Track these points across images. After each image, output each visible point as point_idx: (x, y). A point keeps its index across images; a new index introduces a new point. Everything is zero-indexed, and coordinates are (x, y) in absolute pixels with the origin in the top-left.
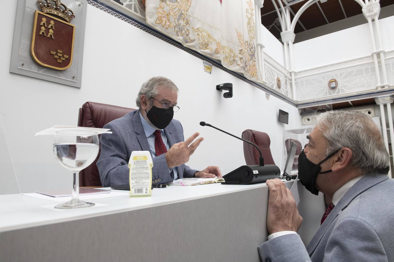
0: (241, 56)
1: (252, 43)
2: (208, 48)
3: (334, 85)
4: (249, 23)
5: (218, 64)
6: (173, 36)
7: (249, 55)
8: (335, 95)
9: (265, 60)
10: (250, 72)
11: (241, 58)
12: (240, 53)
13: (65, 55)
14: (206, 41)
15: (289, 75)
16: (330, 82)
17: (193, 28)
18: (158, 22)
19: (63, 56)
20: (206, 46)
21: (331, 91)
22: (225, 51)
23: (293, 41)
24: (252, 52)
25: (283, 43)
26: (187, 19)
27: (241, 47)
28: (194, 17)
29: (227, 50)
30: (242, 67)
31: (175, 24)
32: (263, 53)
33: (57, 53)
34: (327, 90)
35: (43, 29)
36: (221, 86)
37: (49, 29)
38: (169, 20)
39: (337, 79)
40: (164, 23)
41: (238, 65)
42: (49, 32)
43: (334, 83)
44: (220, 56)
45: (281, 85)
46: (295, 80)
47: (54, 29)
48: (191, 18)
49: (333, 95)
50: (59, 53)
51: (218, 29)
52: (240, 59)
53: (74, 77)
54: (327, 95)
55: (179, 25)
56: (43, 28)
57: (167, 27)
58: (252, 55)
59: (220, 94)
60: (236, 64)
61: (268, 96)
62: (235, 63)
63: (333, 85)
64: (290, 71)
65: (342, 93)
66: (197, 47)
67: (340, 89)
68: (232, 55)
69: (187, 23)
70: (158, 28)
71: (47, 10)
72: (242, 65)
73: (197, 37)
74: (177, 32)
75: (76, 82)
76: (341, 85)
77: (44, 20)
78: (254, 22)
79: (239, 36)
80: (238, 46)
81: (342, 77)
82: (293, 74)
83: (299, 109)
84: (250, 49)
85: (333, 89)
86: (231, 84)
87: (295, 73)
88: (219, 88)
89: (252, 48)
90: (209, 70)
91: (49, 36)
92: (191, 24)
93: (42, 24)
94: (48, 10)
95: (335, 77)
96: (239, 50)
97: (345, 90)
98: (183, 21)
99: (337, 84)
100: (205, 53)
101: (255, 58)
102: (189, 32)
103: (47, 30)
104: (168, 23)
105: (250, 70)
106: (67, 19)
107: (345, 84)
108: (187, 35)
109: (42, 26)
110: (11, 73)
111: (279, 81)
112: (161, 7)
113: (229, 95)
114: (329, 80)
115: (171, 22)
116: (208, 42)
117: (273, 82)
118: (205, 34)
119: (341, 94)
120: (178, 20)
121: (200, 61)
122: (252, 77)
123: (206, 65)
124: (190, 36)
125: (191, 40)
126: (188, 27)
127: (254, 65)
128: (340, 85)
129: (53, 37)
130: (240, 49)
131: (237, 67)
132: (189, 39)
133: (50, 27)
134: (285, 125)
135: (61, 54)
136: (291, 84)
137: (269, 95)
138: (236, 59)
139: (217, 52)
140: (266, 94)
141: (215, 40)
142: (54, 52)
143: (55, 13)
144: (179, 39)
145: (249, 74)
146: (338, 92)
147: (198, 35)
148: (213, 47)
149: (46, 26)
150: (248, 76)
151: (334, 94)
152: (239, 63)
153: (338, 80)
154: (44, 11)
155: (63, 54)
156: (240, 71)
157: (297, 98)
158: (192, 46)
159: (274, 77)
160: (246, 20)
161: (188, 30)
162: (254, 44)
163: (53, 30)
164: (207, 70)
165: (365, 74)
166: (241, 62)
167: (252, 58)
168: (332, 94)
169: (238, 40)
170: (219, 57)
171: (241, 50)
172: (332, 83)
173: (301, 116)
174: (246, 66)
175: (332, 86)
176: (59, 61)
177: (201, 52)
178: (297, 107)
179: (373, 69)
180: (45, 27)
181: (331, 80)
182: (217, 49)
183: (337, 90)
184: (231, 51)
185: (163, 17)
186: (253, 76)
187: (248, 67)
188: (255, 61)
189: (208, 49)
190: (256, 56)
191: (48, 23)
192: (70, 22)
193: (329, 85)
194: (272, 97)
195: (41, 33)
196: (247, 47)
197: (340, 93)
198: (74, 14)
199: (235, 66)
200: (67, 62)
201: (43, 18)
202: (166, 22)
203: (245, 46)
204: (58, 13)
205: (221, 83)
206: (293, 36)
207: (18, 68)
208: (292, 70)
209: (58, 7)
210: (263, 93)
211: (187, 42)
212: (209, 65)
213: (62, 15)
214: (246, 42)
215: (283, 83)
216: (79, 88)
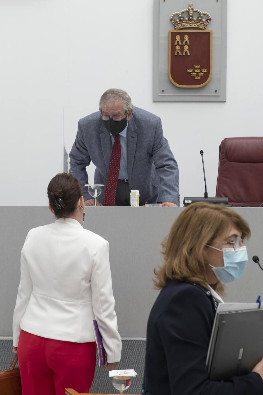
19: (201, 71)
33: (194, 69)
37: (184, 45)
42: (184, 49)
50: (196, 69)
53: (216, 91)
56: (178, 47)
71: (180, 26)
75: (219, 96)
77: (178, 38)
91: (184, 54)
93: (176, 43)
103: (182, 48)
106: (202, 27)
109: (176, 45)
110: (154, 101)
129: (189, 54)
133: (184, 43)
135: (198, 69)
142: (191, 69)
143: (188, 25)
149: (180, 43)
154: (176, 28)
155: (201, 69)
163: (188, 45)
176: (197, 78)
180: (180, 45)
191: (182, 39)
192: (205, 28)
195: (176, 54)
198: (210, 17)
200: (206, 77)
201: (177, 36)
204: (191, 24)
207: (159, 95)
209: (191, 17)
213: (195, 25)
216: (225, 102)
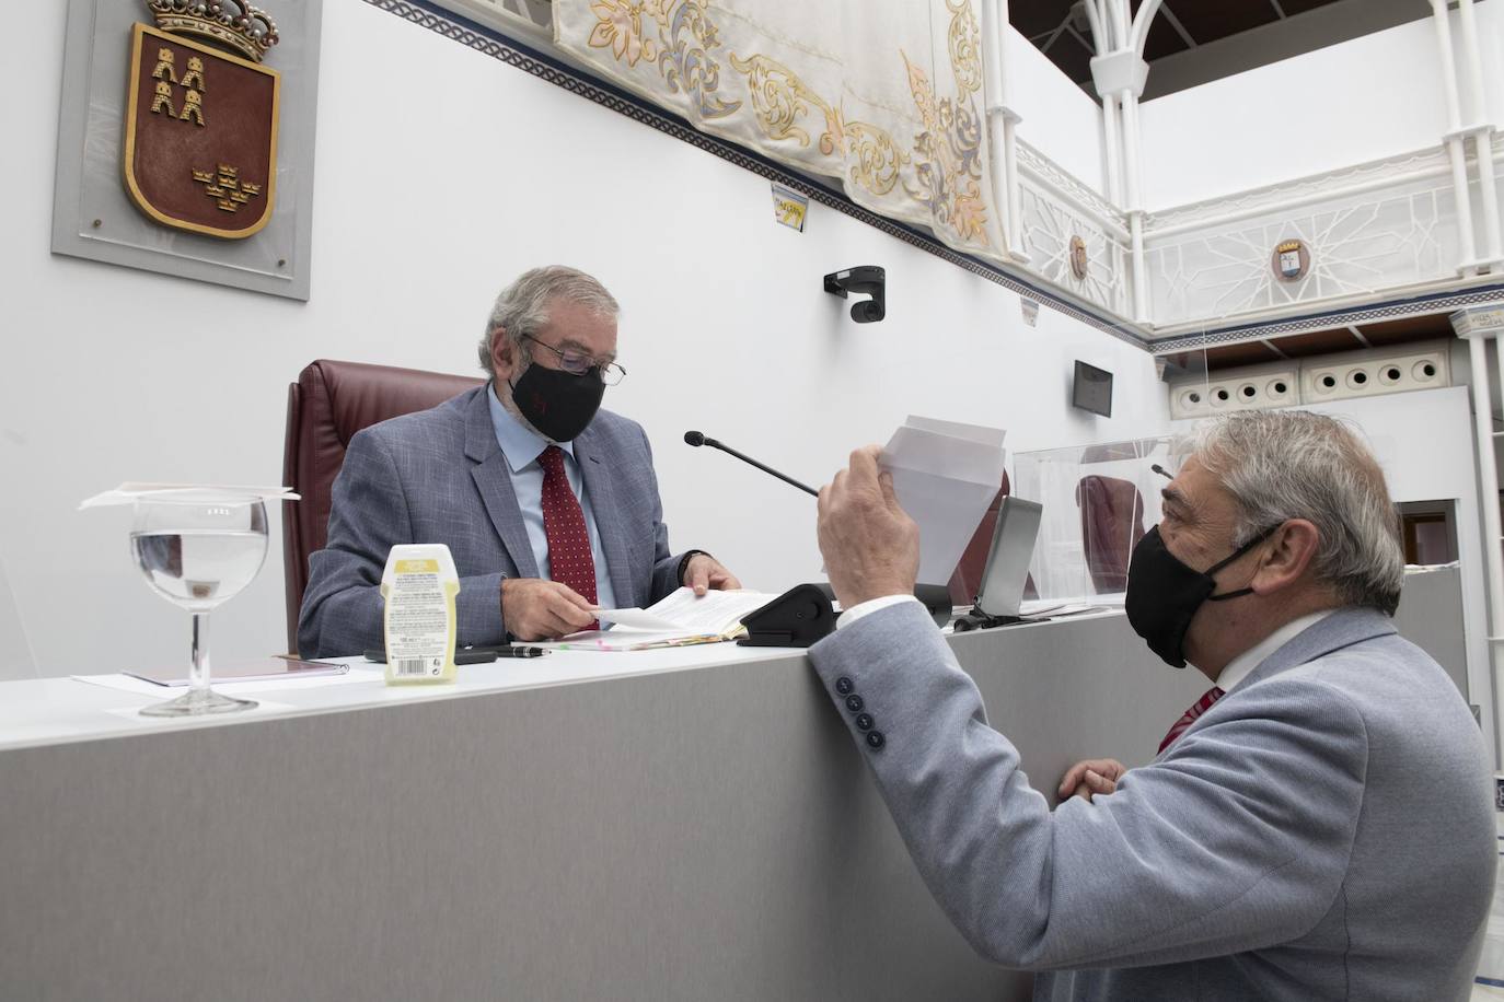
0: (921, 160)
1: (966, 106)
2: (792, 131)
3: (1296, 265)
4: (955, 30)
5: (832, 194)
6: (656, 92)
7: (955, 153)
8: (1297, 301)
9: (1021, 169)
10: (958, 220)
11: (923, 169)
12: (918, 149)
13: (247, 182)
14: (784, 104)
15: (1119, 227)
16: (1281, 252)
17: (732, 58)
18: (598, 39)
19: (240, 188)
20: (785, 124)
21: (1283, 287)
22: (862, 141)
23: (1140, 92)
24: (966, 143)
25: (1099, 102)
26: (709, 26)
27: (923, 123)
28: (735, 16)
29: (869, 139)
30: (925, 202)
31: (661, 47)
32: (1014, 145)
33: (217, 176)
34: (1269, 283)
35: (164, 91)
36: (840, 276)
37: (187, 88)
38: (638, 31)
39: (1305, 239)
40: (619, 43)
41: (911, 194)
42: (185, 102)
43: (1294, 255)
44: (840, 164)
45: (1089, 264)
46: (1145, 245)
47: (201, 88)
48: (726, 21)
49: (1292, 302)
50: (225, 177)
51: (831, 59)
52: (919, 173)
53: (281, 263)
54: (1267, 303)
55: (679, 47)
56: (163, 88)
57: (633, 56)
58: (969, 155)
59: (839, 308)
60: (903, 193)
61: (1031, 310)
62: (899, 188)
63: (1291, 261)
64: (1125, 211)
65: (1323, 294)
66: (751, 132)
67: (1318, 280)
68: (888, 155)
69: (710, 40)
70: (601, 64)
71: (176, 21)
72: (924, 195)
73: (750, 91)
74: (671, 75)
75: (289, 281)
76: (1324, 265)
77: (166, 56)
78: (978, 22)
79: (917, 81)
80: (911, 119)
81: (1328, 231)
82: (1136, 223)
83: (1158, 359)
84: (960, 132)
85: (1288, 281)
86: (880, 271)
87: (1145, 217)
88: (833, 285)
89: (967, 125)
90: (794, 216)
91: (185, 116)
92: (723, 44)
93: (158, 72)
94: (180, 21)
95: (1299, 231)
96: (916, 138)
97: (1339, 282)
98: (694, 32)
99: (1305, 260)
100: (780, 151)
101: (979, 166)
102: (716, 76)
103: (179, 92)
104: (635, 44)
105: (957, 211)
106: (249, 48)
107: (1339, 261)
108: (710, 87)
109: (158, 79)
110: (56, 255)
111: (1078, 249)
113: (872, 312)
114: (1276, 244)
115: (647, 40)
116: (793, 111)
117: (1057, 256)
118: (782, 78)
119: (1320, 297)
120: (675, 31)
121: (760, 185)
122: (968, 239)
123: (785, 200)
124: (721, 87)
125: (726, 106)
126: (711, 54)
127: (976, 194)
128: (1317, 263)
129: (200, 121)
130: (920, 130)
131: (909, 203)
132: (718, 100)
133: (187, 81)
134: (1100, 419)
135: (232, 179)
136: (1129, 261)
137: (1036, 306)
138: (903, 170)
139: (826, 147)
140: (1025, 302)
141: (818, 102)
142: (208, 173)
143: (206, 29)
144: (679, 101)
145: (953, 229)
146: (1311, 290)
147: (753, 84)
148: (812, 127)
149: (173, 78)
150: (953, 235)
151: (1295, 297)
152: (914, 185)
153: (1309, 242)
154: (164, 24)
155: (241, 178)
156: (918, 216)
157: (1151, 314)
158: (729, 129)
159: (1061, 235)
160: (944, 19)
161: (711, 66)
162: (974, 109)
163: (199, 92)
164: (786, 218)
165: (1414, 220)
166: (924, 185)
167: (966, 167)
168: (1287, 300)
169: (910, 95)
170: (838, 166)
171: (924, 136)
172: (1287, 255)
173: (1165, 385)
174: (944, 197)
175: (1286, 267)
176: (225, 205)
177: (765, 148)
178: (1150, 350)
179: (1449, 199)
180: (170, 83)
181: (1282, 245)
182: (825, 138)
183: (1305, 283)
184: (883, 140)
185: (618, 21)
186: (969, 234)
187: (951, 201)
188: (978, 178)
189: (792, 136)
190: (983, 155)
191: (181, 67)
192: (260, 60)
193: (1276, 264)
194: (1045, 312)
195: (156, 107)
196: (945, 124)
197: (1315, 294)
198: (276, 31)
199: (900, 199)
200: (254, 208)
201: (162, 51)
202: (627, 40)
203: (941, 121)
204: (216, 29)
205: (842, 265)
206: (1138, 71)
207: (82, 235)
208: (1135, 206)
209: (216, 7)
210: (1011, 299)
211: (708, 113)
212: (794, 197)
213: (229, 35)
214: (943, 103)
215: (1094, 258)
216: (303, 302)
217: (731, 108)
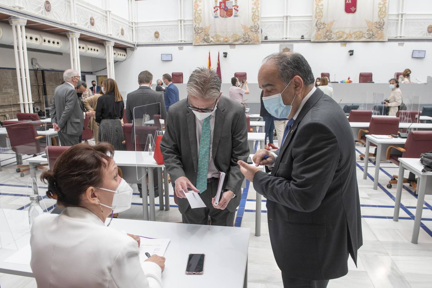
0: (367, 33)
1: (381, 21)
4: (380, 10)
5: (349, 42)
7: (377, 28)
10: (378, 37)
11: (368, 34)
12: (367, 31)
17: (334, 33)
24: (381, 26)
26: (331, 31)
27: (369, 27)
28: (334, 29)
29: (358, 33)
31: (324, 37)
38: (320, 36)
40: (318, 38)
41: (365, 37)
51: (348, 28)
55: (326, 35)
62: (363, 37)
66: (336, 40)
68: (361, 34)
74: (325, 39)
79: (368, 22)
80: (366, 28)
84: (379, 25)
88: (349, 52)
89: (381, 23)
98: (329, 32)
100: (341, 40)
108: (331, 37)
112: (317, 33)
115: (322, 37)
116: (342, 36)
117: (422, 31)
118: (341, 33)
121: (339, 44)
122: (379, 39)
126: (331, 34)
127: (382, 33)
130: (367, 29)
131: (365, 39)
137: (404, 43)
138: (364, 35)
139: (346, 38)
140: (400, 44)
141: (346, 33)
144: (327, 40)
147: (336, 35)
148: (345, 36)
158: (333, 40)
159: (424, 26)
160: (377, 10)
161: (331, 35)
162: (383, 21)
164: (343, 45)
166: (367, 36)
167: (380, 29)
169: (366, 25)
174: (374, 35)
177: (339, 40)
184: (361, 32)
185: (318, 36)
187: (376, 35)
188: (383, 30)
189: (342, 38)
194: (406, 43)
203: (374, 25)
211: (330, 39)
212: (344, 43)
214: (375, 23)
217: (333, 38)
